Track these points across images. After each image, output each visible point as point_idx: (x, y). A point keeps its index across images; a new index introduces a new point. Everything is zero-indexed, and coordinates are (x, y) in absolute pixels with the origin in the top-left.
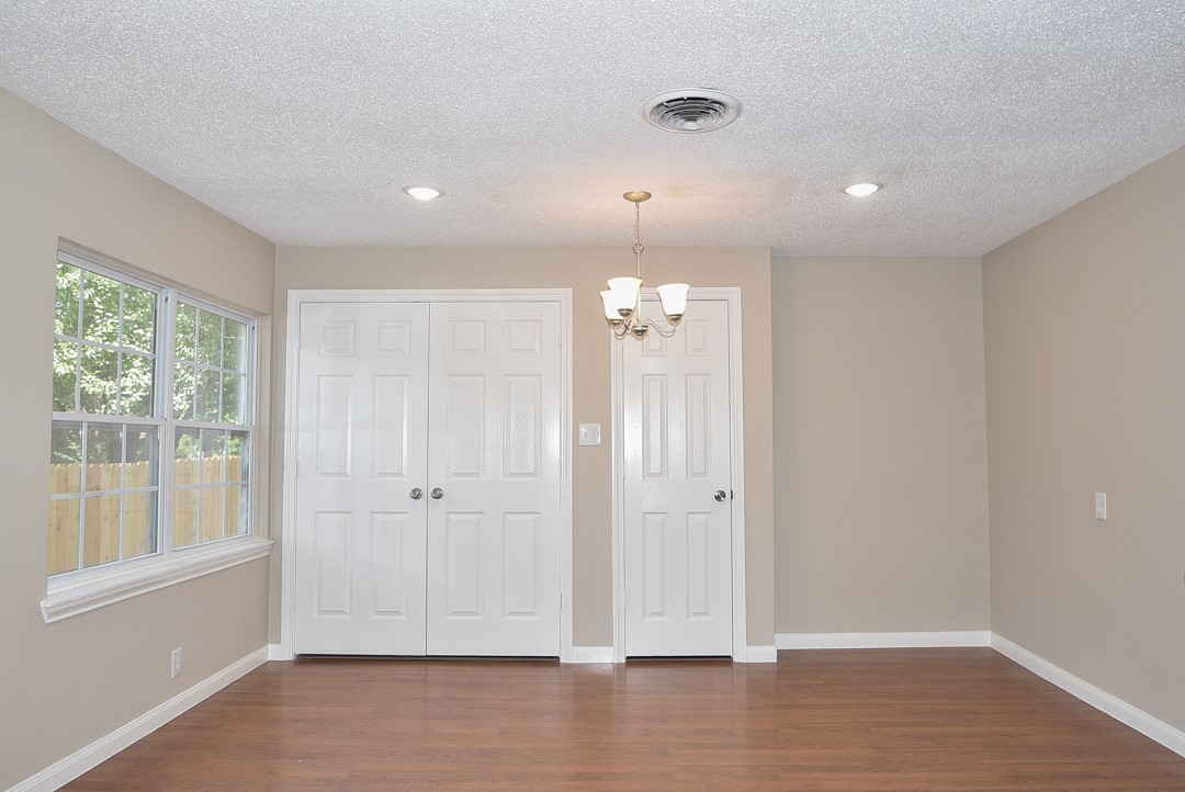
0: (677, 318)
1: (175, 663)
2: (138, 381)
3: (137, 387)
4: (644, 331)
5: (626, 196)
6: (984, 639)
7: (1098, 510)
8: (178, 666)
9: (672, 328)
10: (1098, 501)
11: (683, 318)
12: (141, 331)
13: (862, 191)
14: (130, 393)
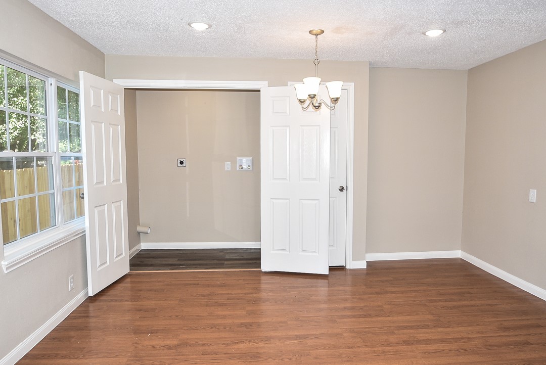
0: (337, 99)
1: (71, 283)
2: (15, 125)
3: (16, 128)
4: (320, 106)
5: (310, 32)
6: (458, 254)
7: (531, 198)
8: (72, 285)
9: (333, 105)
10: (531, 194)
11: (339, 100)
12: (15, 99)
13: (434, 33)
14: (12, 131)
